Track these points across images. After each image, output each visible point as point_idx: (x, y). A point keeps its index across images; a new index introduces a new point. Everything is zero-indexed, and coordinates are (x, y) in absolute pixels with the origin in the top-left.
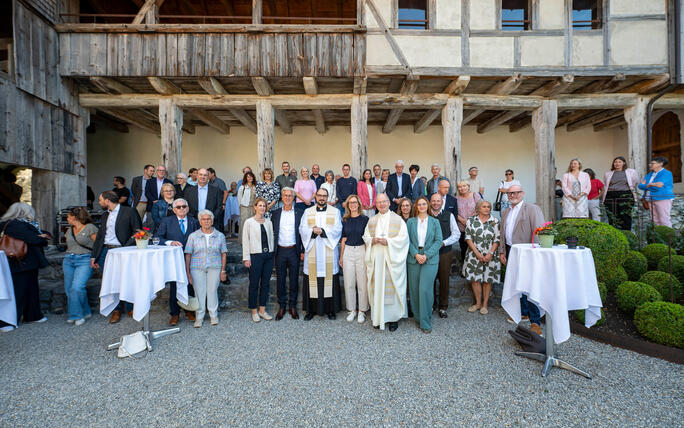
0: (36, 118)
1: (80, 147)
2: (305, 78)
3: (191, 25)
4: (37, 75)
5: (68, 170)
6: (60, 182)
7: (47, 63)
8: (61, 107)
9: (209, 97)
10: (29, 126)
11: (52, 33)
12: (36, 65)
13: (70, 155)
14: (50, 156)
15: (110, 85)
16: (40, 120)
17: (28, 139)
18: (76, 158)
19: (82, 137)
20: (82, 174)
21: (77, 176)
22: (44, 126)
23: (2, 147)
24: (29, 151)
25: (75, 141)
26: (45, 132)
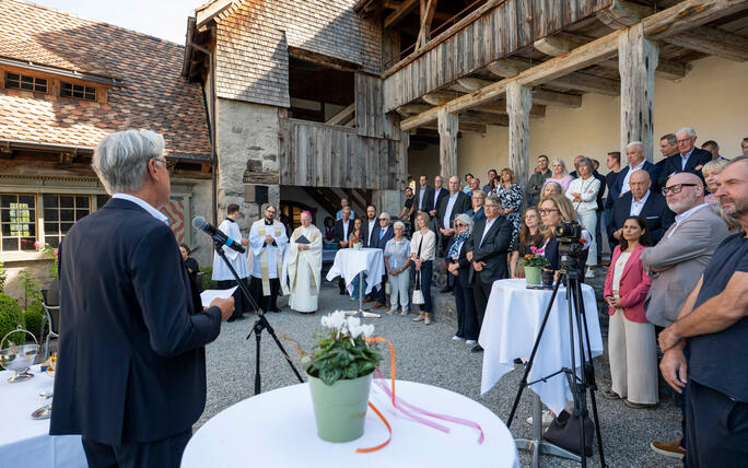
0: (369, 152)
1: (401, 167)
2: (536, 44)
3: (442, 34)
4: (369, 120)
5: (391, 187)
6: (386, 197)
7: (375, 110)
8: (385, 137)
9: (469, 96)
10: (364, 159)
11: (379, 81)
12: (368, 114)
13: (393, 175)
14: (378, 178)
15: (409, 111)
16: (372, 153)
17: (364, 169)
18: (398, 176)
19: (403, 158)
21: (399, 191)
22: (374, 156)
23: (349, 178)
24: (364, 177)
25: (397, 162)
26: (374, 161)
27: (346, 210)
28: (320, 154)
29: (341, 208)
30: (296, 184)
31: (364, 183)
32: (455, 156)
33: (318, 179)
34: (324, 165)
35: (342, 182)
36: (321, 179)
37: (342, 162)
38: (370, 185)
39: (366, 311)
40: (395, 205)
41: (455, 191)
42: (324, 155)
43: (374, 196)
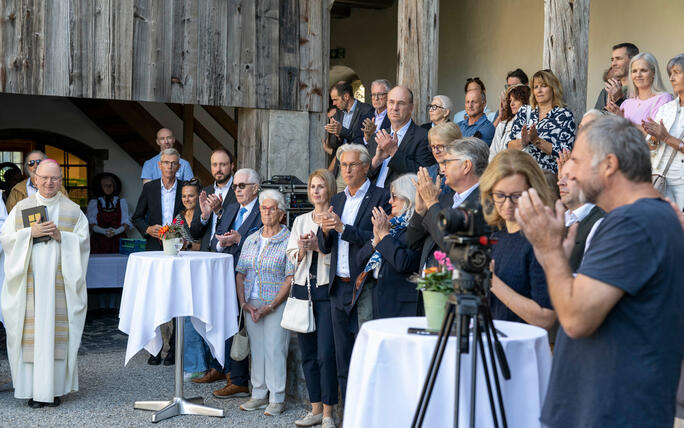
0: (230, 16)
1: (314, 50)
5: (286, 104)
6: (272, 127)
10: (219, 34)
13: (291, 73)
14: (251, 80)
16: (237, 19)
17: (216, 58)
18: (303, 77)
19: (318, 32)
20: (315, 108)
21: (305, 113)
22: (243, 28)
23: (177, 80)
24: (217, 78)
25: (303, 42)
26: (244, 38)
27: (167, 155)
28: (104, 21)
29: (155, 151)
30: (42, 91)
31: (217, 92)
32: (434, 35)
33: (98, 80)
34: (114, 45)
35: (159, 87)
36: (106, 82)
37: (159, 42)
38: (230, 99)
39: (190, 401)
40: (294, 147)
41: (401, 122)
42: (114, 20)
43: (243, 125)
